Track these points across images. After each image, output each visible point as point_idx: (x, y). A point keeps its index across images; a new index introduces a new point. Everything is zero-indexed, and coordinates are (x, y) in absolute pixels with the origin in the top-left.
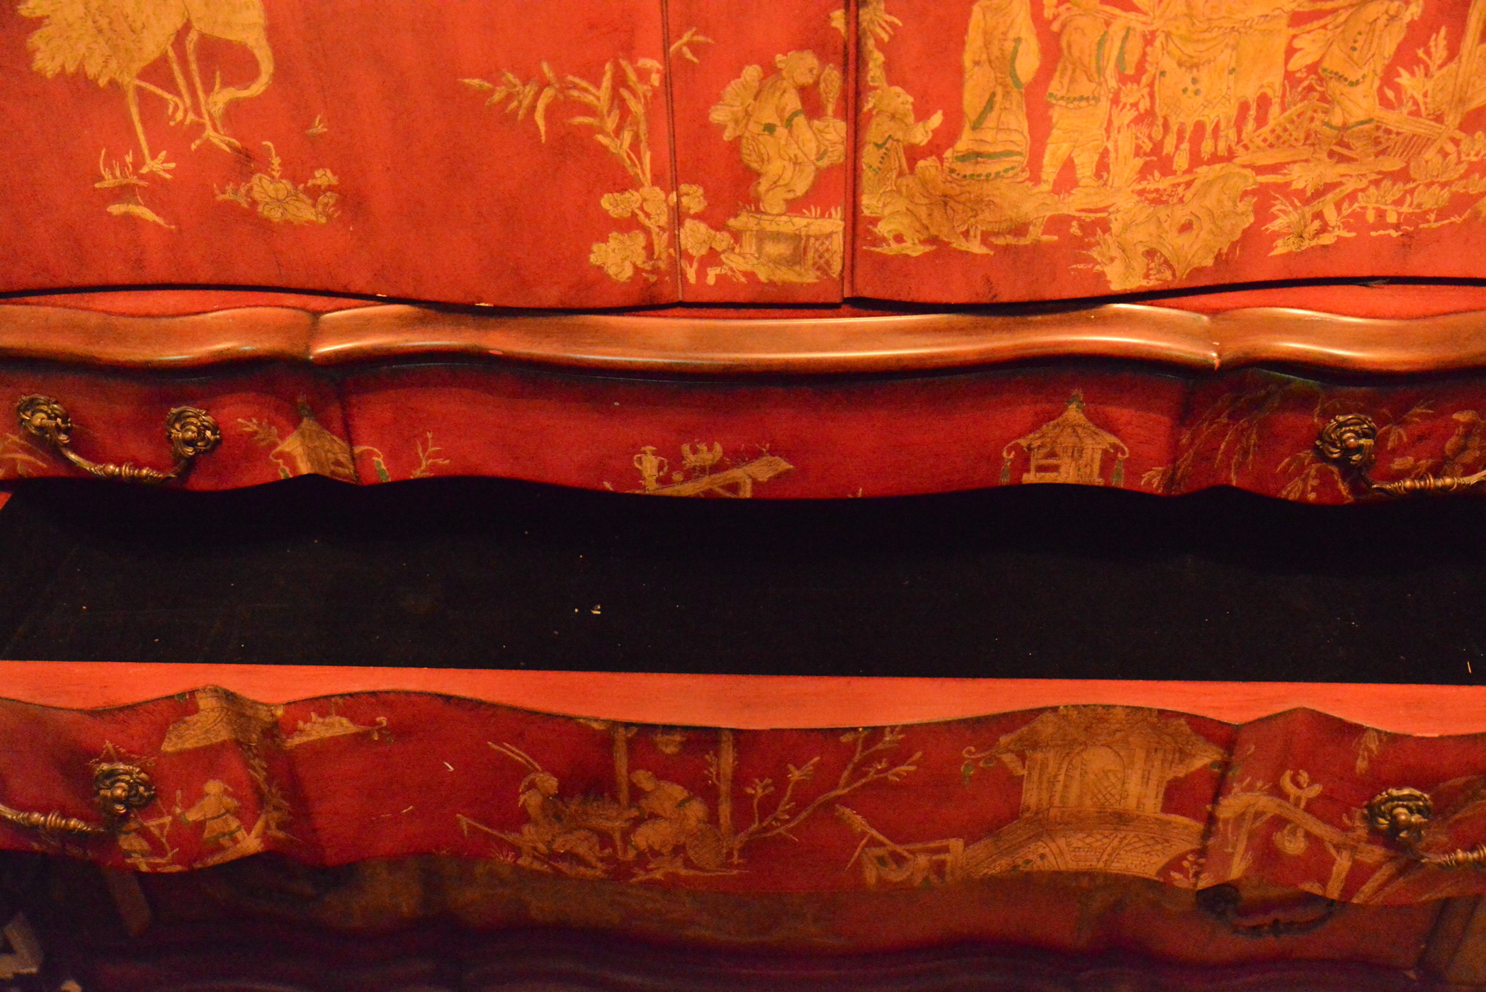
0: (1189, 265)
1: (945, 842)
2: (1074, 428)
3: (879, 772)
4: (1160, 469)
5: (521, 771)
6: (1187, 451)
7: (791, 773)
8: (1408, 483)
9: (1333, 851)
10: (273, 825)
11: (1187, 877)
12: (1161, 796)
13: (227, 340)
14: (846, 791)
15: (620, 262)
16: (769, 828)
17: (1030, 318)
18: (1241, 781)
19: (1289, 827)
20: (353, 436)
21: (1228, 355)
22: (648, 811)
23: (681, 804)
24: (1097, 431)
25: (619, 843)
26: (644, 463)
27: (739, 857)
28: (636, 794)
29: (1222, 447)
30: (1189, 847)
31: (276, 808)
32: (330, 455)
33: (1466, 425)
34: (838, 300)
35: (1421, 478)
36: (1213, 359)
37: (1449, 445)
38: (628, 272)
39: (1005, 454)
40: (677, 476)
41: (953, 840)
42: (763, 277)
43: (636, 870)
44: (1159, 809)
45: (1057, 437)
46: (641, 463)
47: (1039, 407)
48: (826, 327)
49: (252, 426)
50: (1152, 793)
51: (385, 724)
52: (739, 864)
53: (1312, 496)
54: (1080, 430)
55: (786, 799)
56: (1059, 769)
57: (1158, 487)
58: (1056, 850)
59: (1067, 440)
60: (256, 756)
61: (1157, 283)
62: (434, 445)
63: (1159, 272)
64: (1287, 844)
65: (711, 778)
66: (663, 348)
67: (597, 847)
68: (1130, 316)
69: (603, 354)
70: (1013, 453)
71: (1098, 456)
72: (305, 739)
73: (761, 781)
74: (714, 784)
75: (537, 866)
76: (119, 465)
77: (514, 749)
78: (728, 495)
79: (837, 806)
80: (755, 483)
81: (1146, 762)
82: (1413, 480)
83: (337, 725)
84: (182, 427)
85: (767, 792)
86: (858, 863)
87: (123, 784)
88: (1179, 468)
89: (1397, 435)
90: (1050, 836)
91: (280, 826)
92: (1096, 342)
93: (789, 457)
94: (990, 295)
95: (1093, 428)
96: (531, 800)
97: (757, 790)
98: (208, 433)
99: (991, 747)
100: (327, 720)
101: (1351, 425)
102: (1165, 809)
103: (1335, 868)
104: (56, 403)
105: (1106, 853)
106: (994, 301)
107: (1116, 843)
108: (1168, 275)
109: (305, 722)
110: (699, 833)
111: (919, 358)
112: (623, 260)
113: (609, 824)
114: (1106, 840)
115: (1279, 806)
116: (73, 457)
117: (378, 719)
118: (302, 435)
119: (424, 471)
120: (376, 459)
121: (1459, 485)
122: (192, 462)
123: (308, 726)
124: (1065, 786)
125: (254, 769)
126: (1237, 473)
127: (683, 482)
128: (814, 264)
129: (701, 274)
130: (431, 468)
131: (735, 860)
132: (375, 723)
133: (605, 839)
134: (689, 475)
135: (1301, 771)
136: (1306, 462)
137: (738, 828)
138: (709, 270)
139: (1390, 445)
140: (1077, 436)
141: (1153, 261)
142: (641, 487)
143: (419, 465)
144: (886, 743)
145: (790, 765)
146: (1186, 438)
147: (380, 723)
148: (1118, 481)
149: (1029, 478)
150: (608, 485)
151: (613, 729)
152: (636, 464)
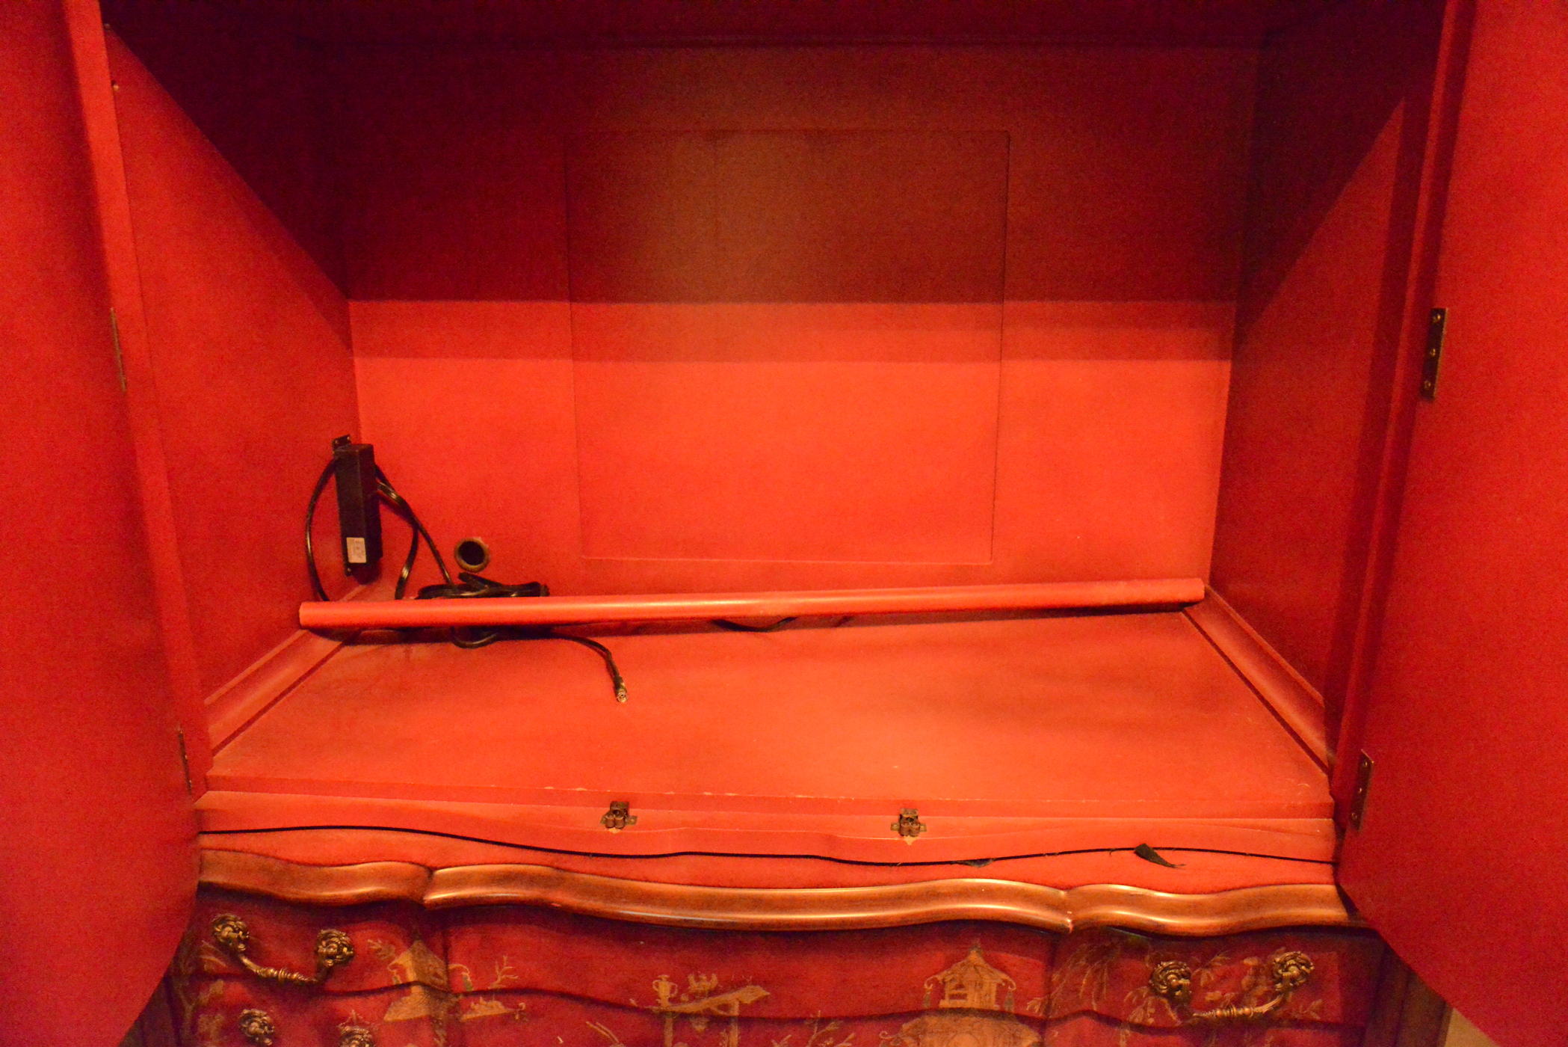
2: (975, 966)
4: (1039, 999)
6: (1058, 985)
8: (1218, 1012)
13: (366, 886)
20: (449, 957)
21: (1079, 920)
24: (992, 970)
26: (660, 986)
29: (1084, 982)
32: (431, 969)
33: (1255, 967)
35: (1228, 1007)
36: (1068, 923)
37: (1245, 981)
39: (926, 986)
40: (684, 998)
45: (964, 973)
46: (657, 986)
47: (949, 952)
49: (377, 945)
51: (524, 1007)
53: (1151, 1021)
54: (979, 969)
57: (1039, 1012)
59: (970, 976)
60: (441, 1027)
62: (507, 965)
69: (633, 910)
70: (932, 984)
71: (994, 988)
72: (473, 1015)
76: (277, 969)
77: (602, 1027)
78: (721, 1013)
80: (741, 1004)
82: (1221, 1009)
83: (495, 1007)
84: (327, 944)
87: (357, 1042)
88: (1053, 998)
89: (1206, 976)
92: (985, 910)
93: (765, 984)
95: (989, 968)
98: (345, 949)
99: (897, 1031)
100: (489, 1003)
101: (1171, 969)
104: (241, 920)
109: (476, 1004)
116: (246, 961)
117: (520, 1004)
118: (413, 952)
119: (499, 984)
120: (464, 973)
121: (1255, 1013)
122: (330, 971)
123: (477, 1007)
125: (437, 1037)
126: (1096, 1002)
127: (689, 1001)
130: (502, 982)
132: (518, 1007)
134: (694, 997)
136: (1144, 996)
139: (1202, 983)
140: (978, 973)
142: (658, 1004)
143: (496, 979)
144: (832, 1027)
145: (773, 1041)
146: (1056, 977)
147: (521, 1008)
148: (1010, 1007)
149: (945, 1003)
150: (633, 1002)
151: (663, 1013)
152: (654, 987)
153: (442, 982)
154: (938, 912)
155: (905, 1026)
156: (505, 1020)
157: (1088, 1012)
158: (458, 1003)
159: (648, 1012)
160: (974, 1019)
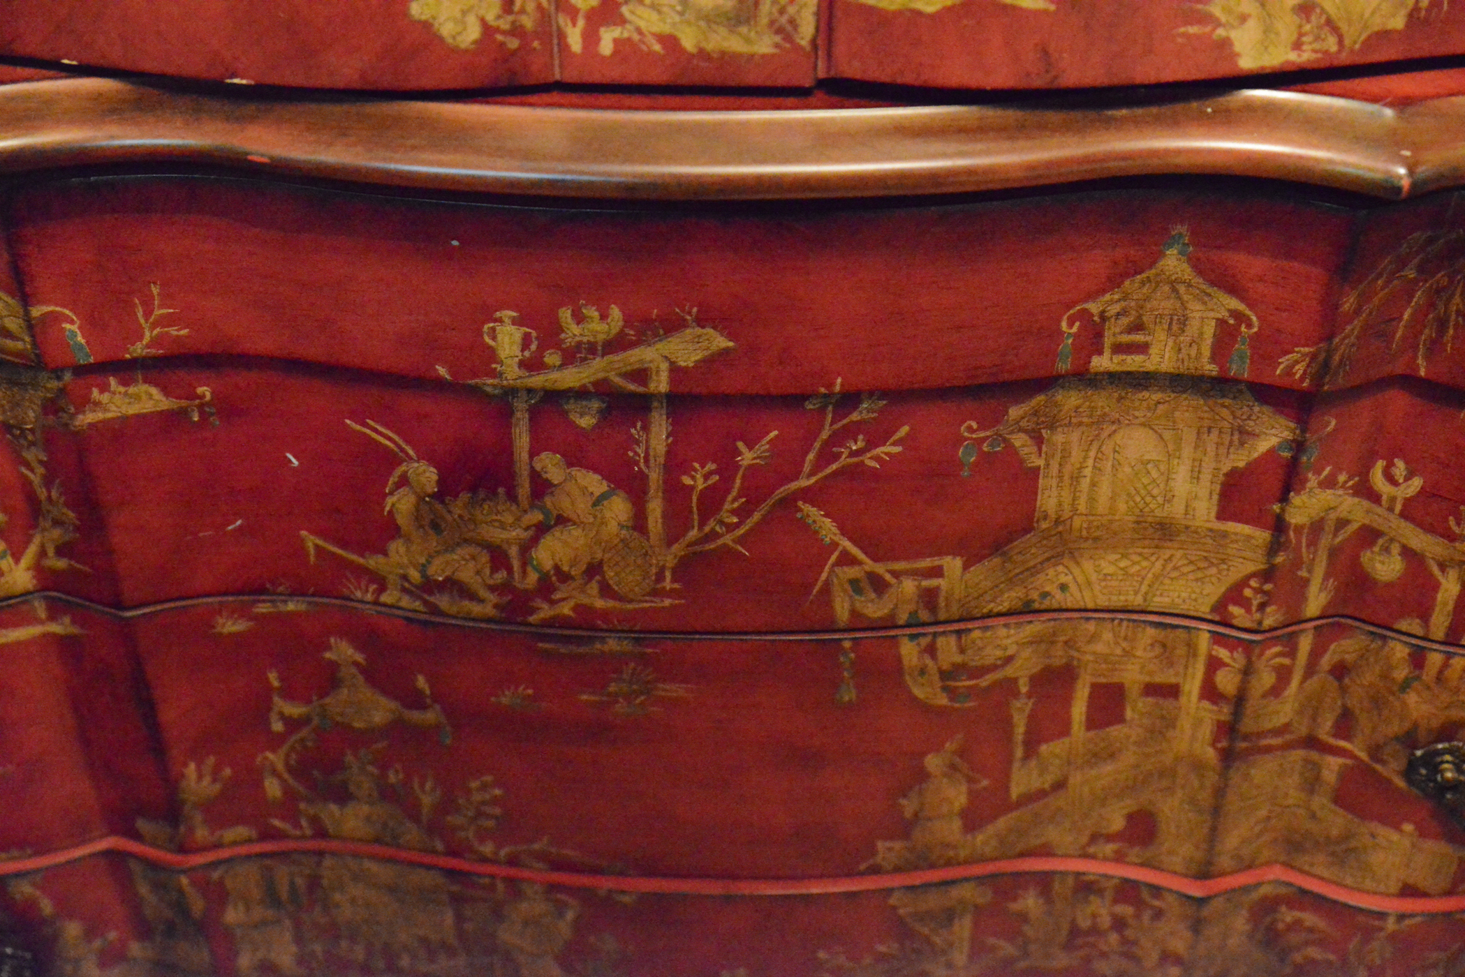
0: (1365, 27)
1: (936, 561)
2: (1173, 284)
3: (853, 454)
4: (1307, 350)
5: (391, 460)
6: (1350, 321)
7: (740, 454)
9: (1436, 570)
10: (51, 551)
11: (1248, 611)
12: (1216, 497)
14: (813, 480)
15: (459, 15)
16: (714, 535)
17: (1110, 113)
18: (1318, 472)
19: (1380, 541)
20: (29, 291)
21: (1423, 171)
22: (555, 513)
23: (598, 502)
24: (1209, 290)
25: (516, 564)
26: (499, 337)
27: (674, 580)
28: (541, 487)
29: (1406, 316)
30: (1251, 568)
31: (57, 523)
34: (808, 83)
36: (1400, 177)
38: (473, 33)
39: (1064, 327)
40: (552, 358)
41: (948, 559)
42: (689, 42)
43: (538, 603)
44: (1213, 514)
45: (1147, 299)
46: (494, 338)
47: (1119, 253)
48: (788, 126)
50: (1203, 493)
51: (208, 396)
52: (672, 590)
54: (1182, 289)
55: (734, 493)
56: (1086, 458)
57: (1302, 379)
58: (1080, 579)
59: (1163, 303)
60: (33, 444)
61: (1314, 56)
62: (161, 306)
63: (1317, 38)
64: (1378, 566)
65: (637, 463)
66: (527, 156)
67: (488, 571)
68: (1269, 109)
69: (431, 164)
70: (1077, 324)
71: (1210, 330)
72: (101, 416)
73: (703, 467)
74: (640, 470)
75: (406, 602)
77: (379, 427)
78: (632, 387)
79: (800, 503)
80: (676, 372)
81: (1196, 447)
83: (144, 397)
85: (710, 482)
86: (827, 589)
88: (1336, 349)
90: (1073, 558)
91: (61, 551)
92: (1212, 151)
94: (1049, 77)
95: (1203, 287)
96: (401, 504)
97: (698, 480)
99: (997, 421)
100: (132, 390)
102: (1223, 515)
103: (1440, 596)
105: (1146, 582)
106: (1055, 85)
107: (1159, 565)
108: (1331, 44)
109: (102, 391)
110: (621, 545)
111: (934, 177)
112: (464, 13)
113: (504, 535)
114: (1145, 564)
115: (1368, 512)
117: (200, 390)
119: (148, 346)
120: (68, 326)
123: (105, 398)
124: (1093, 484)
125: (28, 465)
126: (1427, 358)
127: (563, 365)
128: (772, 23)
129: (591, 38)
130: (155, 342)
131: (668, 584)
132: (196, 397)
133: (498, 558)
134: (571, 357)
135: (1396, 460)
137: (671, 539)
138: (602, 30)
140: (1178, 298)
141: (1308, 21)
142: (493, 374)
143: (141, 338)
144: (863, 412)
145: (740, 444)
146: (1348, 303)
147: (202, 397)
148: (1240, 368)
149: (1102, 362)
150: (442, 371)
151: (512, 391)
152: (487, 339)
153: (20, 345)
154: (1108, 157)
155: (1014, 412)
156: (169, 421)
157: (1408, 381)
158: (62, 391)
159: (476, 391)
160: (1157, 396)
